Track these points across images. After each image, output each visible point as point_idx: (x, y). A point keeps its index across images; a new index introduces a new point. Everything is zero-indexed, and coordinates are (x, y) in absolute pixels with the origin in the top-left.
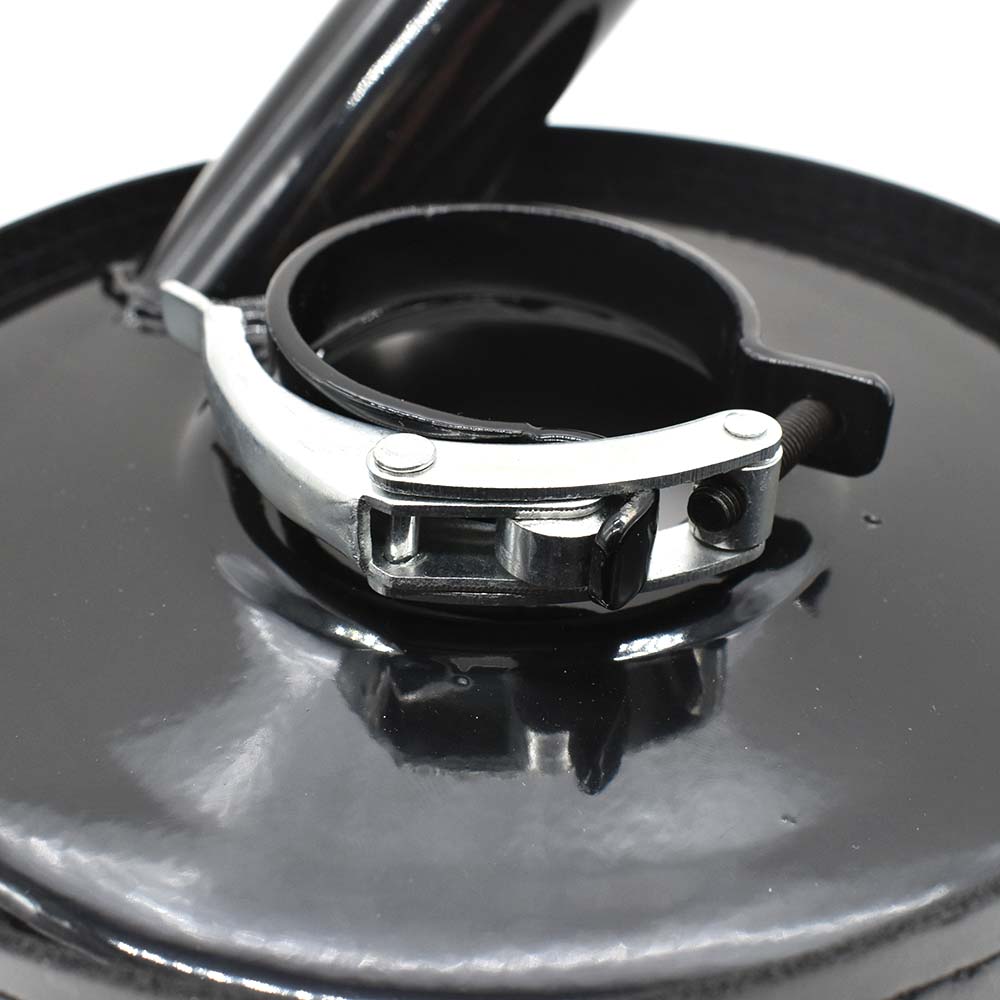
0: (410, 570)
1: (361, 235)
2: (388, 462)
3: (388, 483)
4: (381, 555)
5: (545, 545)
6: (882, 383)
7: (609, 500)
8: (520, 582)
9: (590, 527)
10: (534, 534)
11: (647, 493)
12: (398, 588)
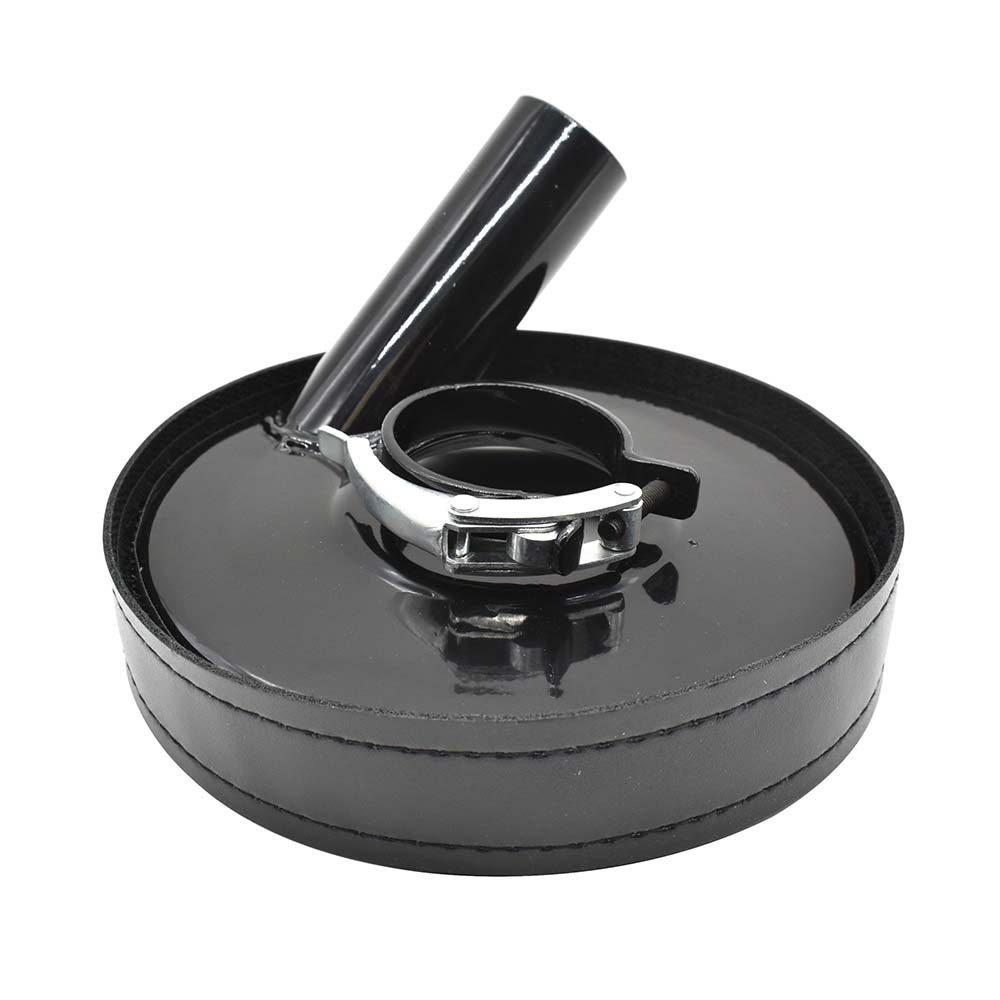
0: (465, 560)
1: (422, 399)
2: (458, 507)
3: (458, 517)
4: (452, 555)
5: (531, 545)
6: (694, 471)
7: (561, 524)
8: (520, 564)
9: (552, 536)
10: (527, 540)
11: (579, 520)
12: (461, 569)
